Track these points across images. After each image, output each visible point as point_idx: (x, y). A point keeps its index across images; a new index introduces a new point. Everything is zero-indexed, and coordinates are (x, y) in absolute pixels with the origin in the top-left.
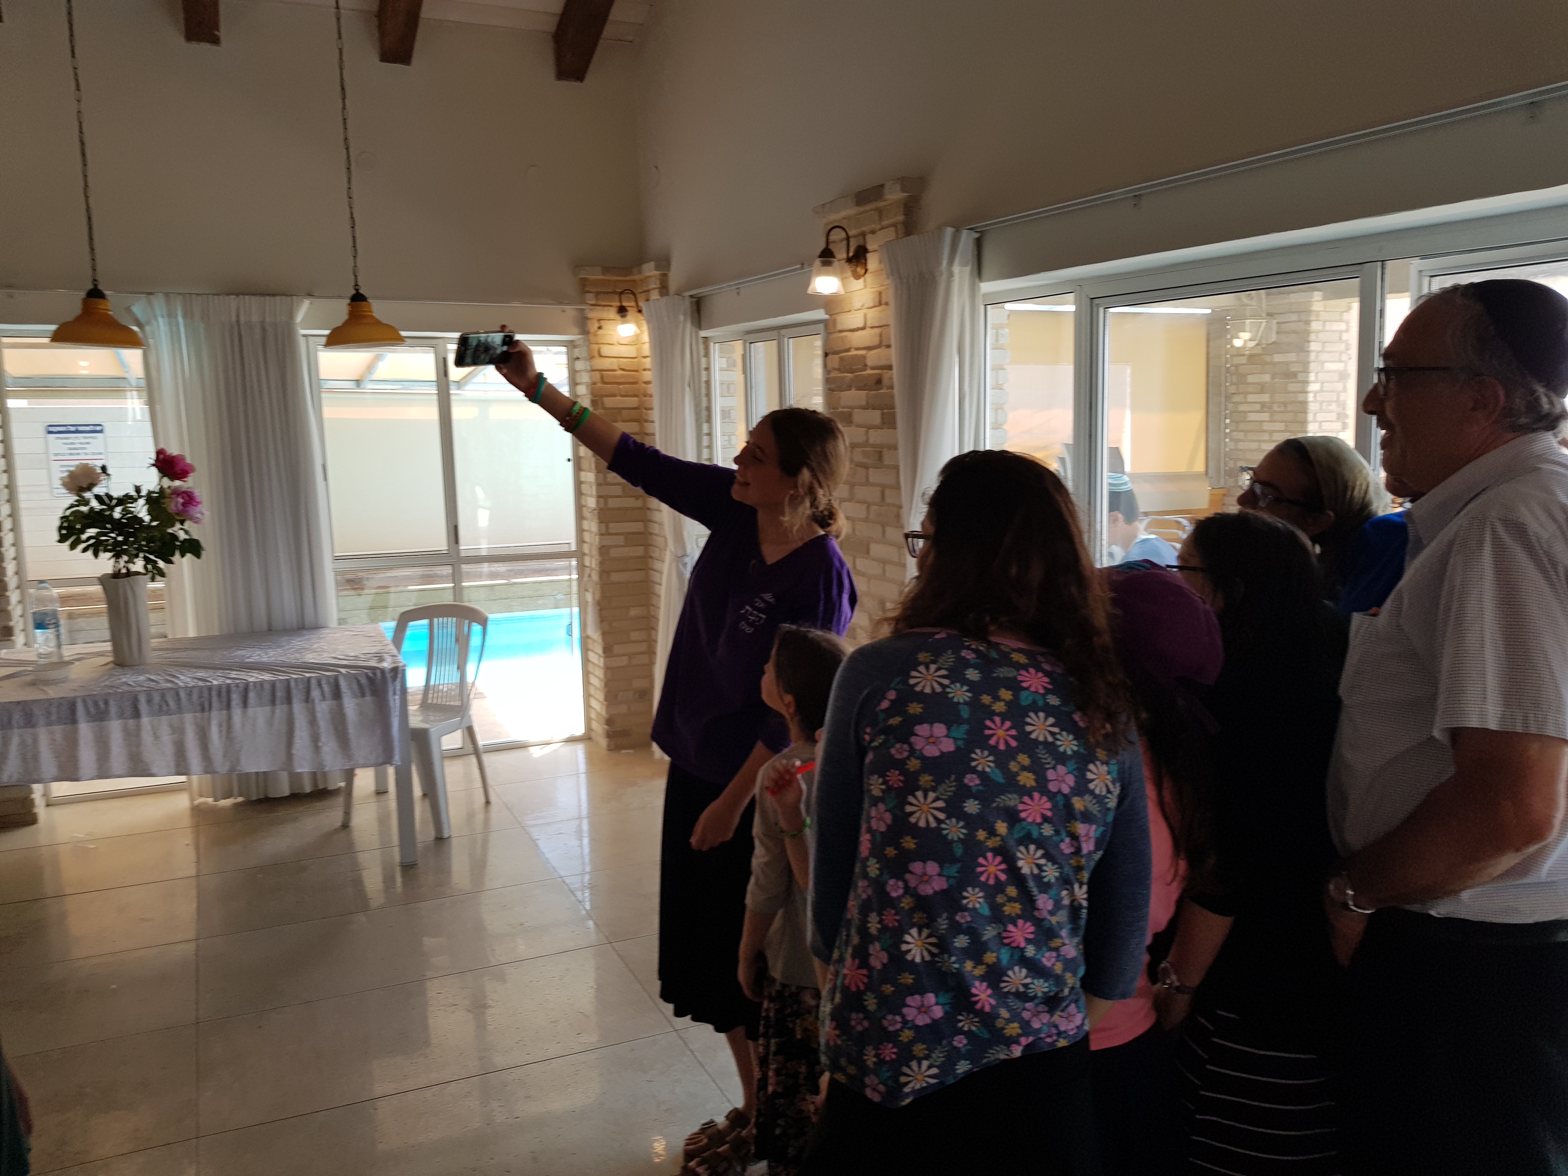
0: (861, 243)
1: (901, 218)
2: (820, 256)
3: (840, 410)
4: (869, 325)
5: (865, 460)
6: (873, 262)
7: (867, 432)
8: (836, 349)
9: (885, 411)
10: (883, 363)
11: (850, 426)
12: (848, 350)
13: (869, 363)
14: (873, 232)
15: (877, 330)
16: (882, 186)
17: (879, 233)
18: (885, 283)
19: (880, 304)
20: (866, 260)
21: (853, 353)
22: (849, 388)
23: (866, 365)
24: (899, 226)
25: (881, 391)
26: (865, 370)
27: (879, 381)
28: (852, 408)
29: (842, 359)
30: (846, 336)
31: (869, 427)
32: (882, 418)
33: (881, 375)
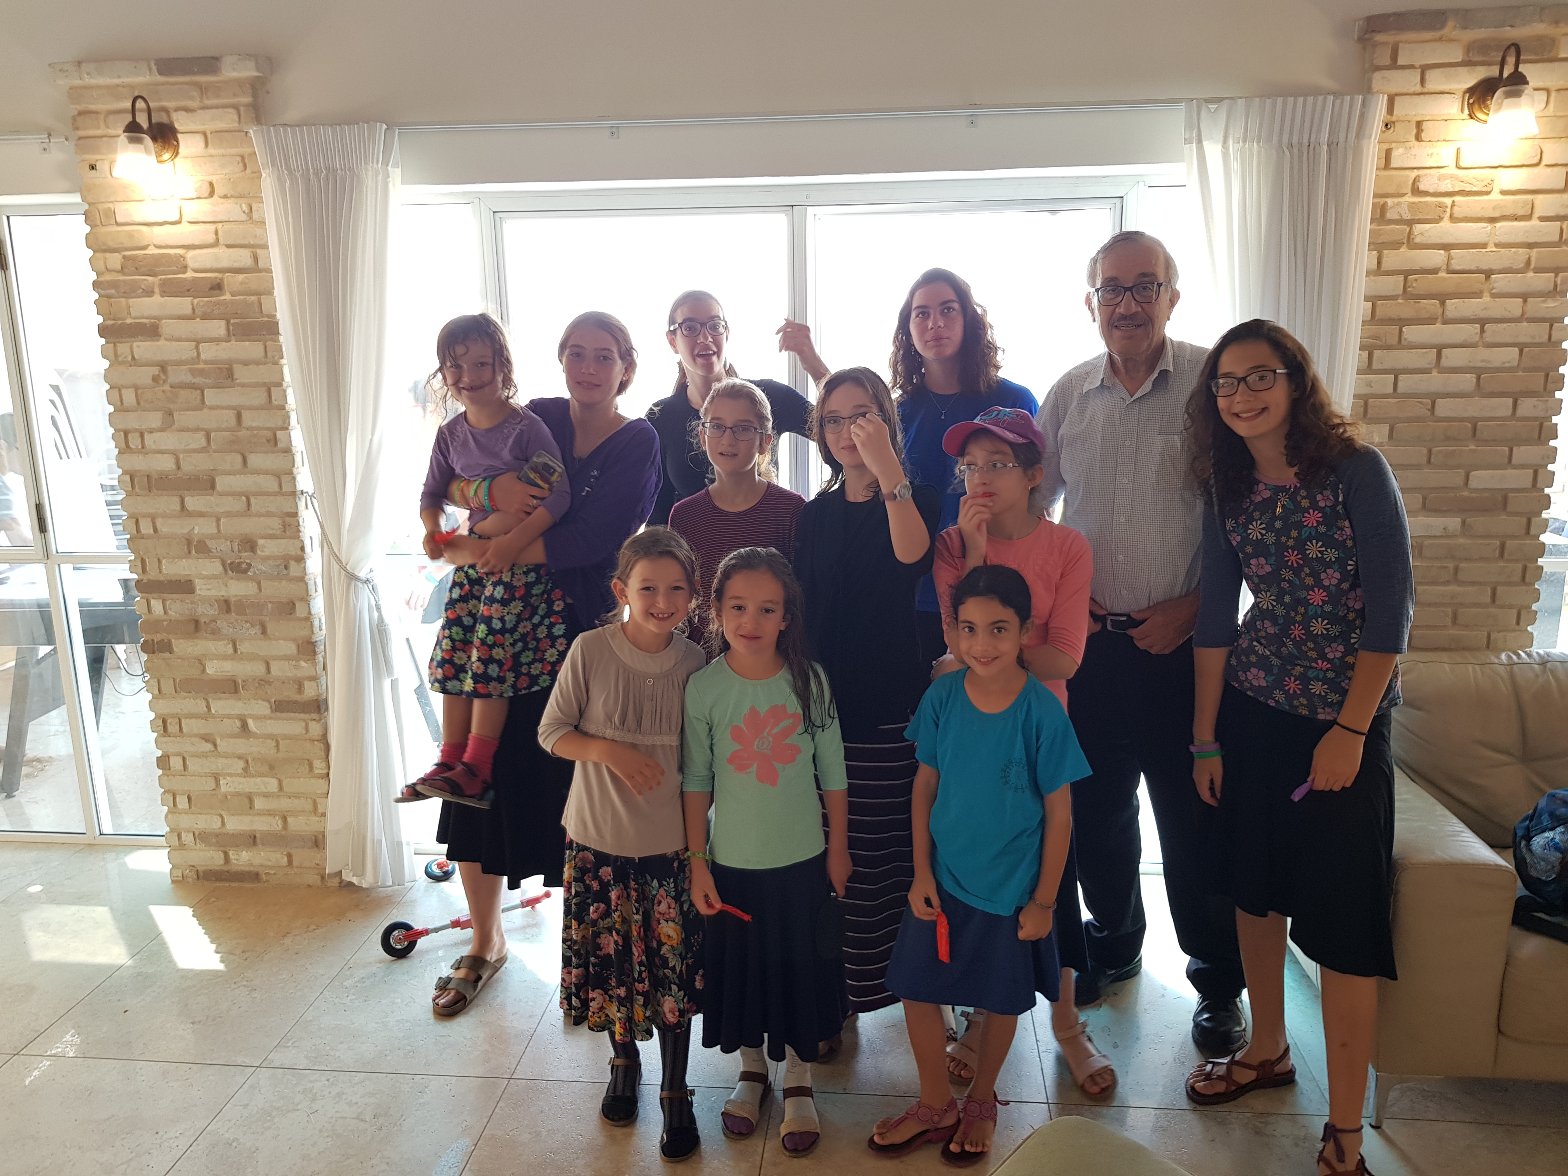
0: (164, 119)
1: (246, 99)
2: (125, 131)
3: (129, 321)
4: (186, 218)
5: (199, 380)
6: (189, 145)
7: (197, 347)
8: (113, 245)
9: (232, 321)
10: (225, 264)
11: (158, 341)
12: (145, 248)
13: (191, 264)
14: (187, 110)
15: (212, 227)
16: (216, 59)
17: (199, 111)
18: (219, 172)
19: (212, 194)
20: (178, 142)
21: (153, 251)
22: (149, 293)
23: (186, 267)
24: (242, 109)
25: (222, 298)
26: (184, 273)
27: (217, 287)
28: (159, 318)
29: (124, 257)
30: (139, 231)
31: (198, 342)
32: (228, 330)
33: (222, 279)
